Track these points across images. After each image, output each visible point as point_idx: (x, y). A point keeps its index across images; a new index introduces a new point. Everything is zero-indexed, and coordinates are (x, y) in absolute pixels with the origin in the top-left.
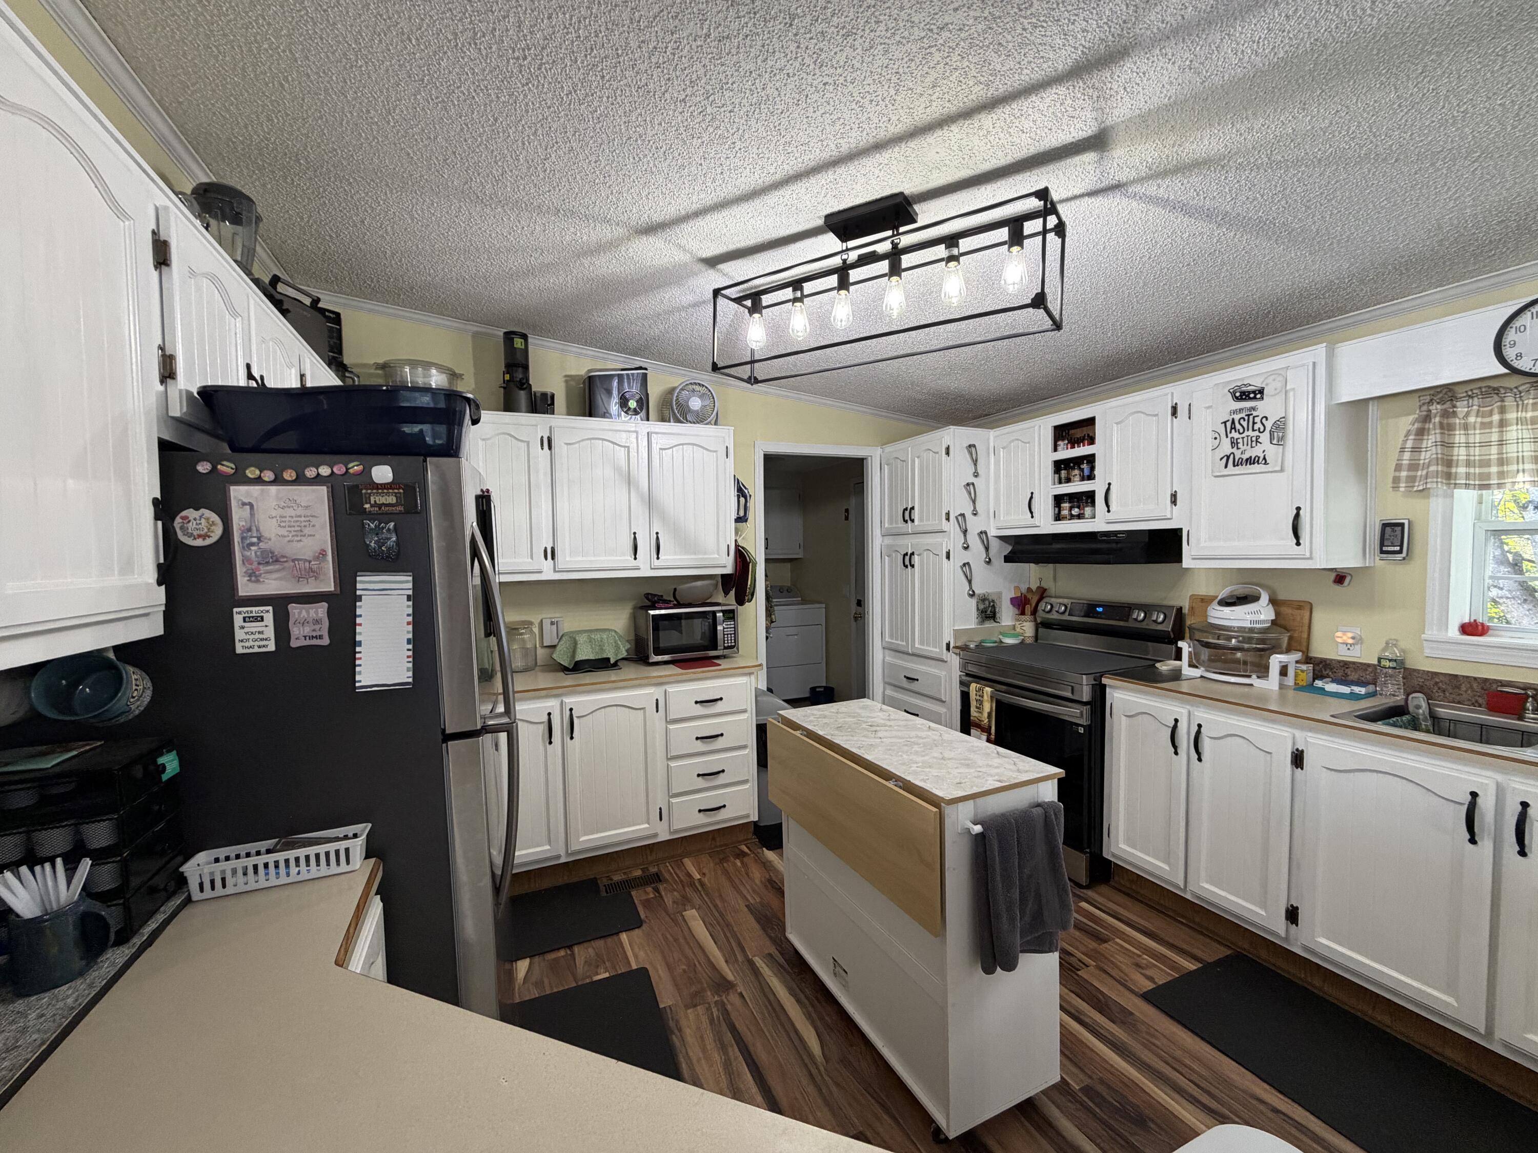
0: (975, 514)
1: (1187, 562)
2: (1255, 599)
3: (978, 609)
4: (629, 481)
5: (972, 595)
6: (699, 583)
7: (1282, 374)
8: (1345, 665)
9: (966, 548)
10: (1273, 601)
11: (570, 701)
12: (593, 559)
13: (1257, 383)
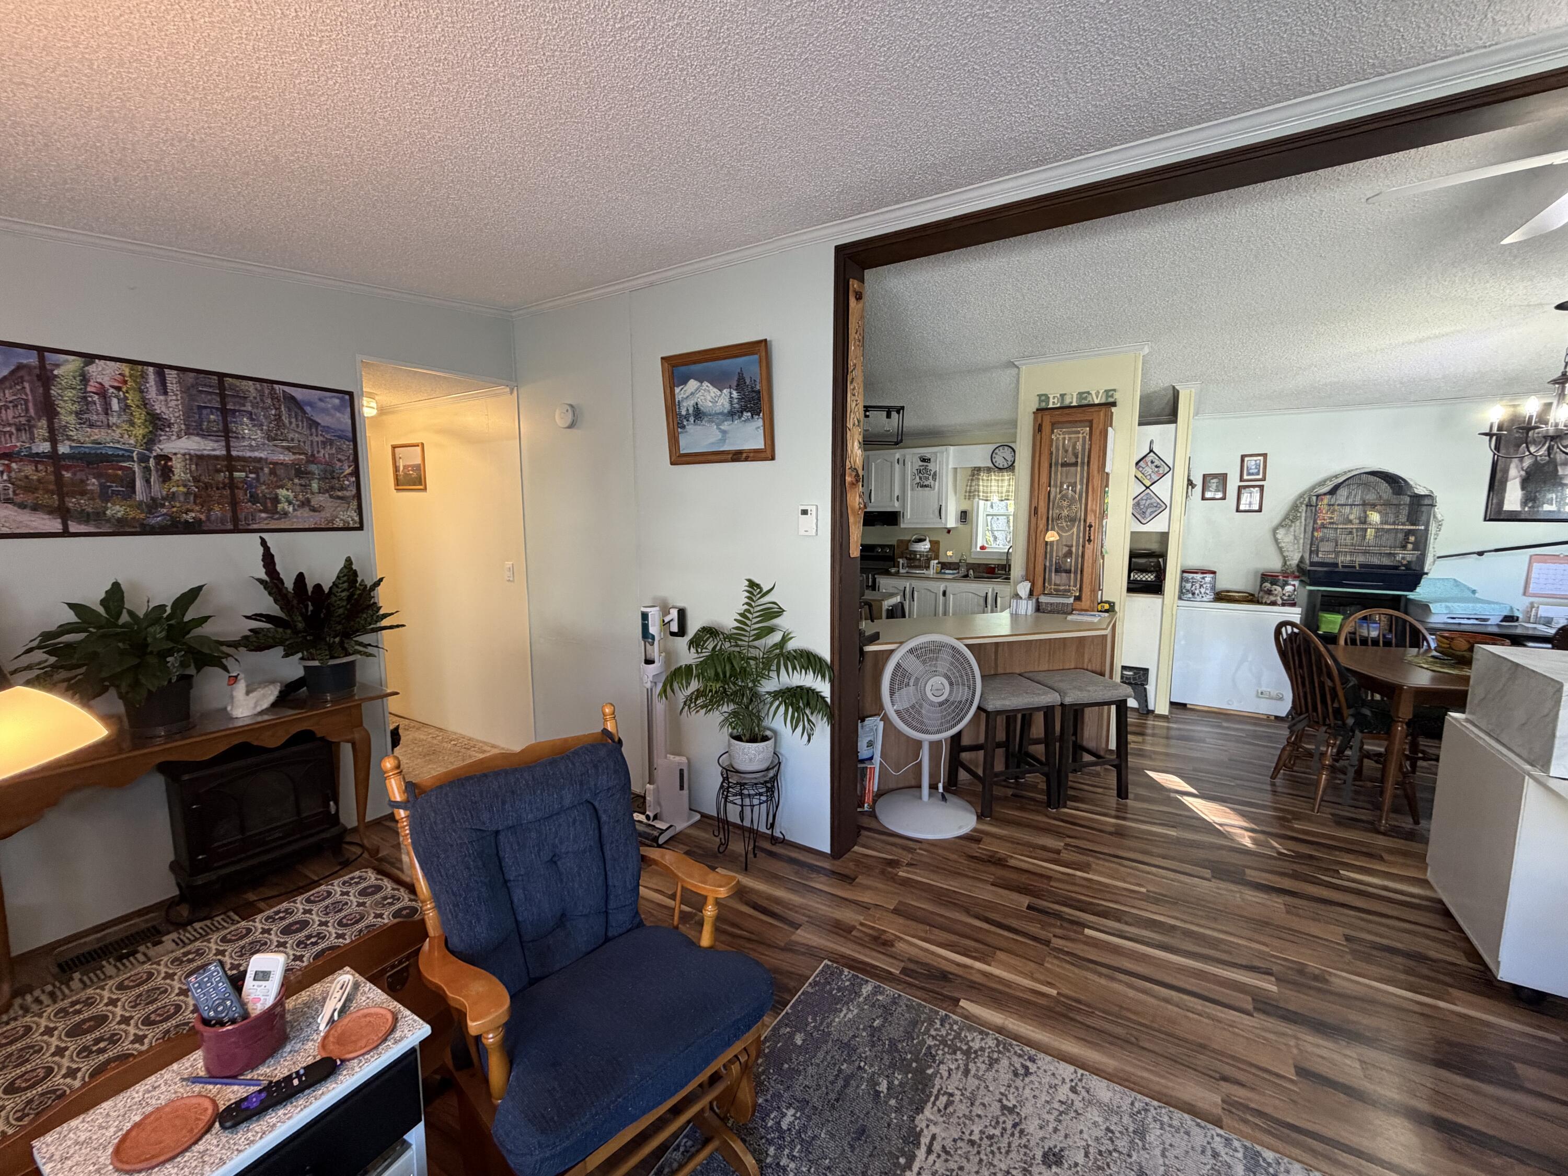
1: (902, 526)
2: (925, 540)
7: (935, 453)
8: (950, 563)
10: (930, 541)
13: (928, 456)
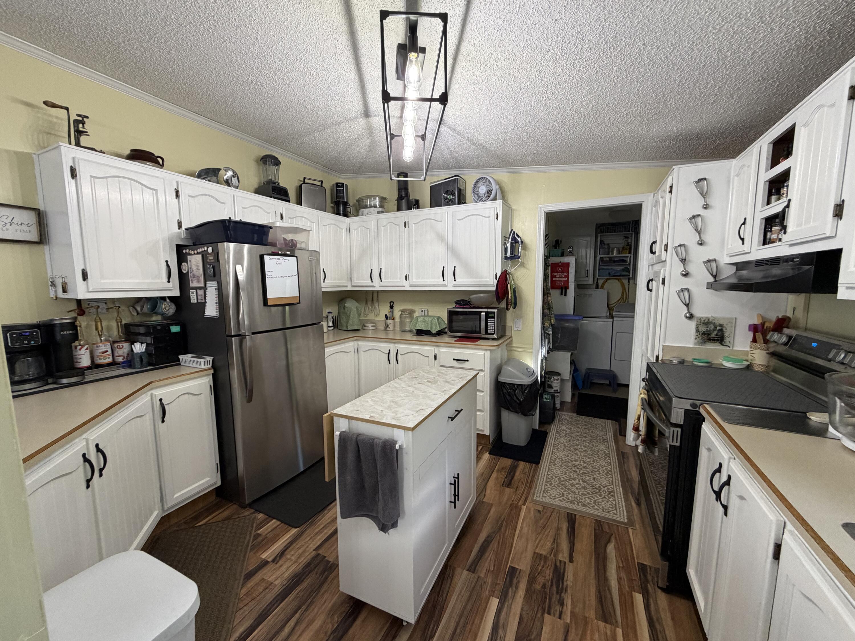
0: (701, 244)
1: (841, 292)
3: (697, 331)
4: (442, 238)
5: (691, 317)
6: (482, 295)
9: (686, 275)
11: (398, 346)
12: (425, 280)
